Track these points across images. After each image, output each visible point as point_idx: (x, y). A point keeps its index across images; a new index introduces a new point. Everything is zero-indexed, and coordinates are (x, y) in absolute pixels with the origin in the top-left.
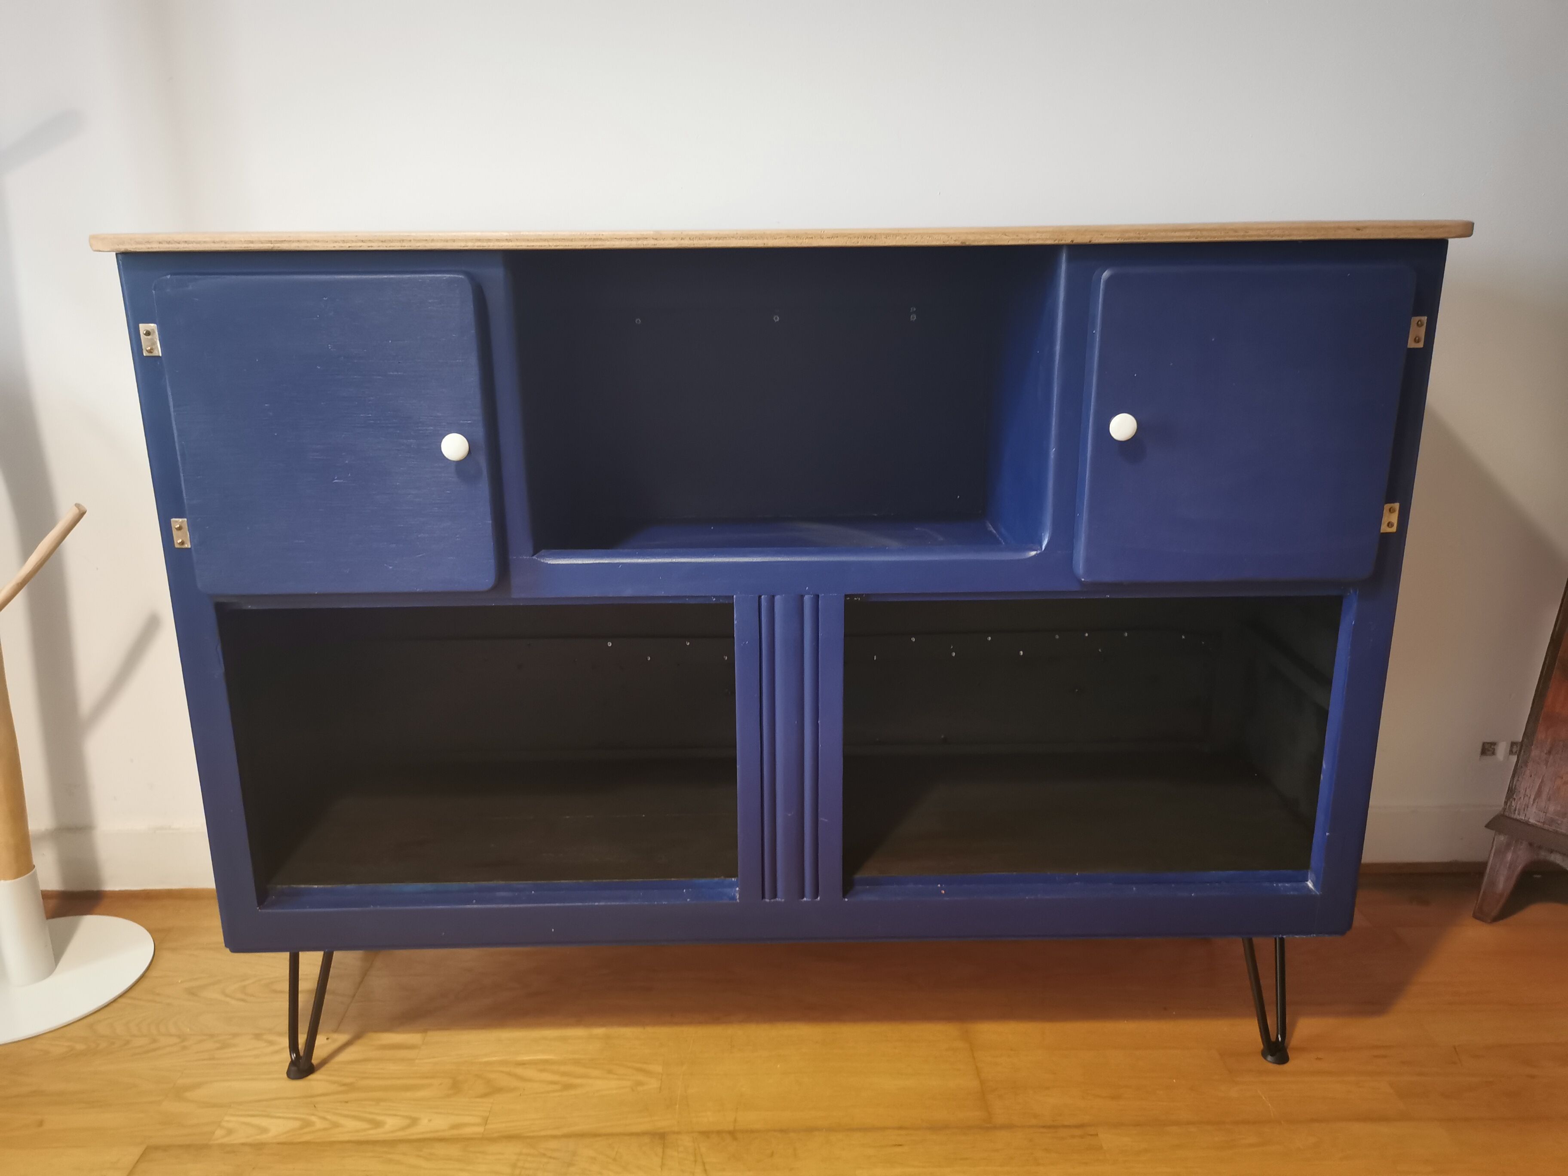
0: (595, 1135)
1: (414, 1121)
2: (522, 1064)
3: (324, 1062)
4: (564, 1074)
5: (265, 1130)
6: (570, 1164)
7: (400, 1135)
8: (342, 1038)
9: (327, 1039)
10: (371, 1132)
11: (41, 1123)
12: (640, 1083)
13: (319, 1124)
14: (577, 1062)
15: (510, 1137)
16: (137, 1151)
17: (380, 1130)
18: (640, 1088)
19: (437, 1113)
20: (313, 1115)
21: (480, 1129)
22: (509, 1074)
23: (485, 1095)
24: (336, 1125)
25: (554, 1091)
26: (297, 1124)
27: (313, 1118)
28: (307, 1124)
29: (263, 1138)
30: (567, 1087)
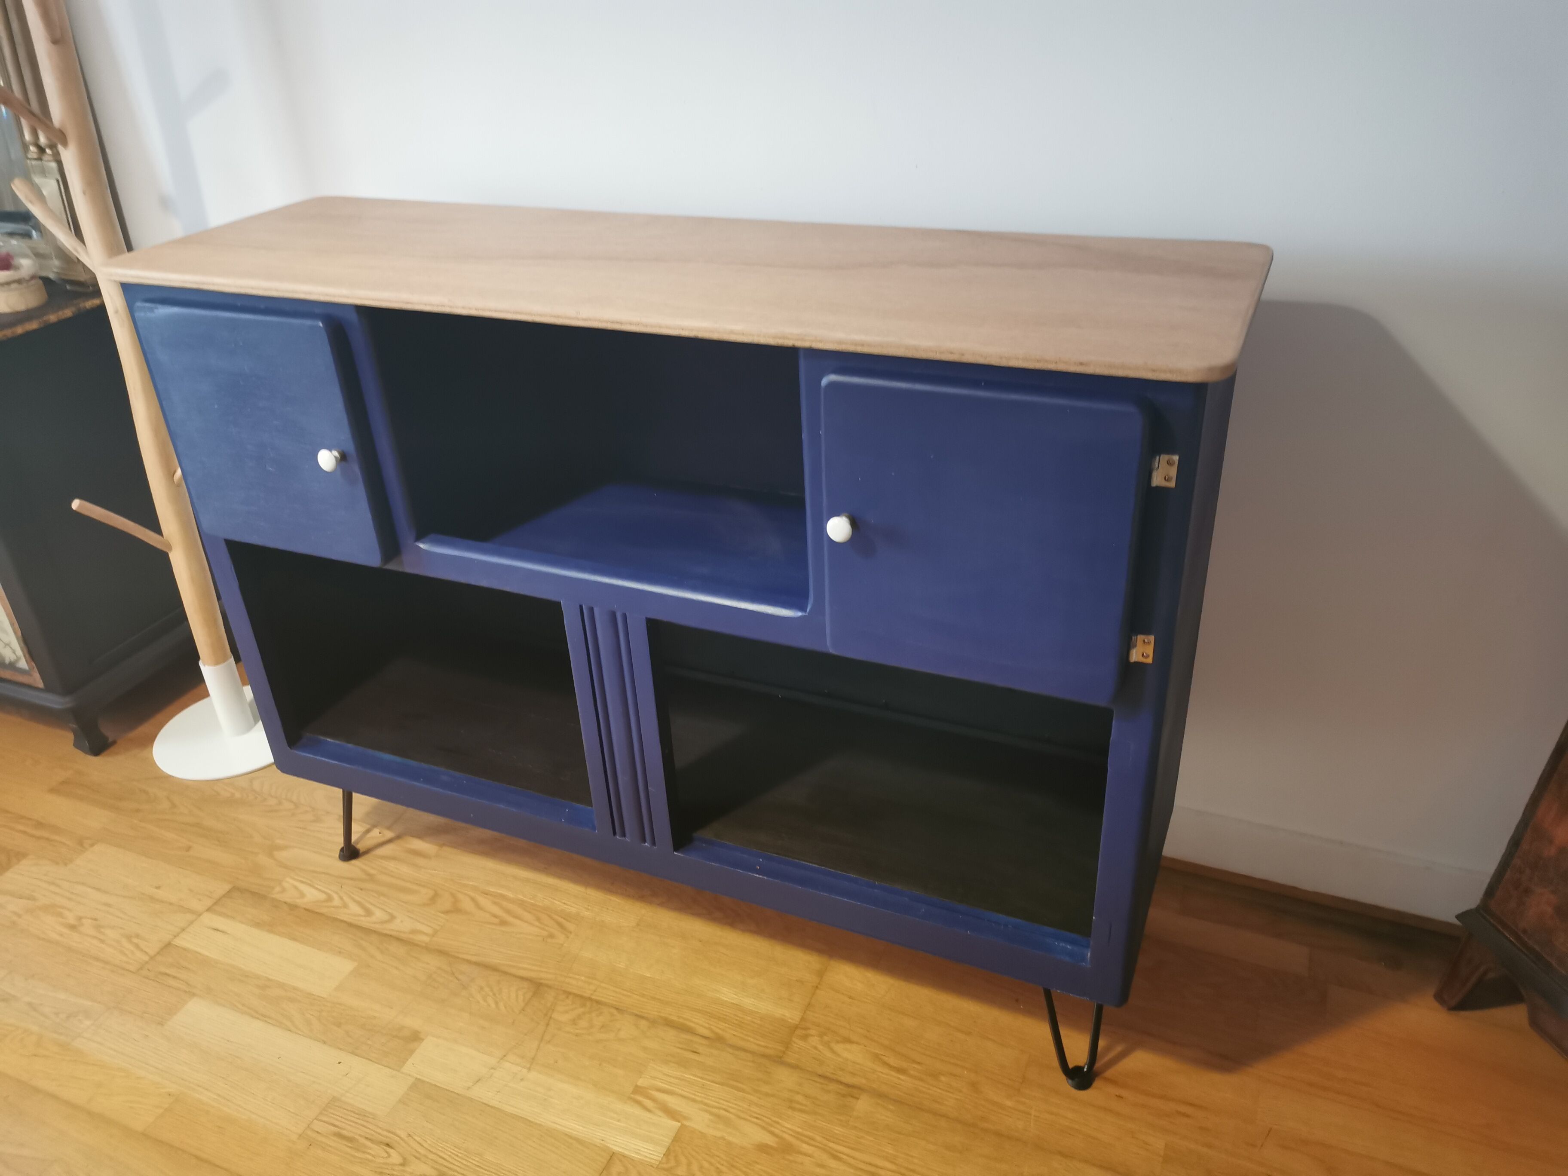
0: (494, 969)
1: (392, 918)
2: (486, 893)
3: (367, 852)
4: (508, 912)
5: (302, 895)
6: (465, 987)
7: (377, 927)
8: (389, 834)
9: (380, 833)
10: (363, 918)
11: (189, 849)
12: (551, 936)
13: (337, 902)
14: (522, 904)
15: (441, 952)
16: (227, 887)
17: (368, 919)
18: (549, 940)
19: (409, 917)
20: (336, 893)
21: (426, 939)
22: (473, 900)
23: (446, 912)
24: (345, 906)
25: (493, 924)
26: (323, 897)
27: (335, 896)
28: (330, 899)
29: (299, 902)
30: (503, 923)
